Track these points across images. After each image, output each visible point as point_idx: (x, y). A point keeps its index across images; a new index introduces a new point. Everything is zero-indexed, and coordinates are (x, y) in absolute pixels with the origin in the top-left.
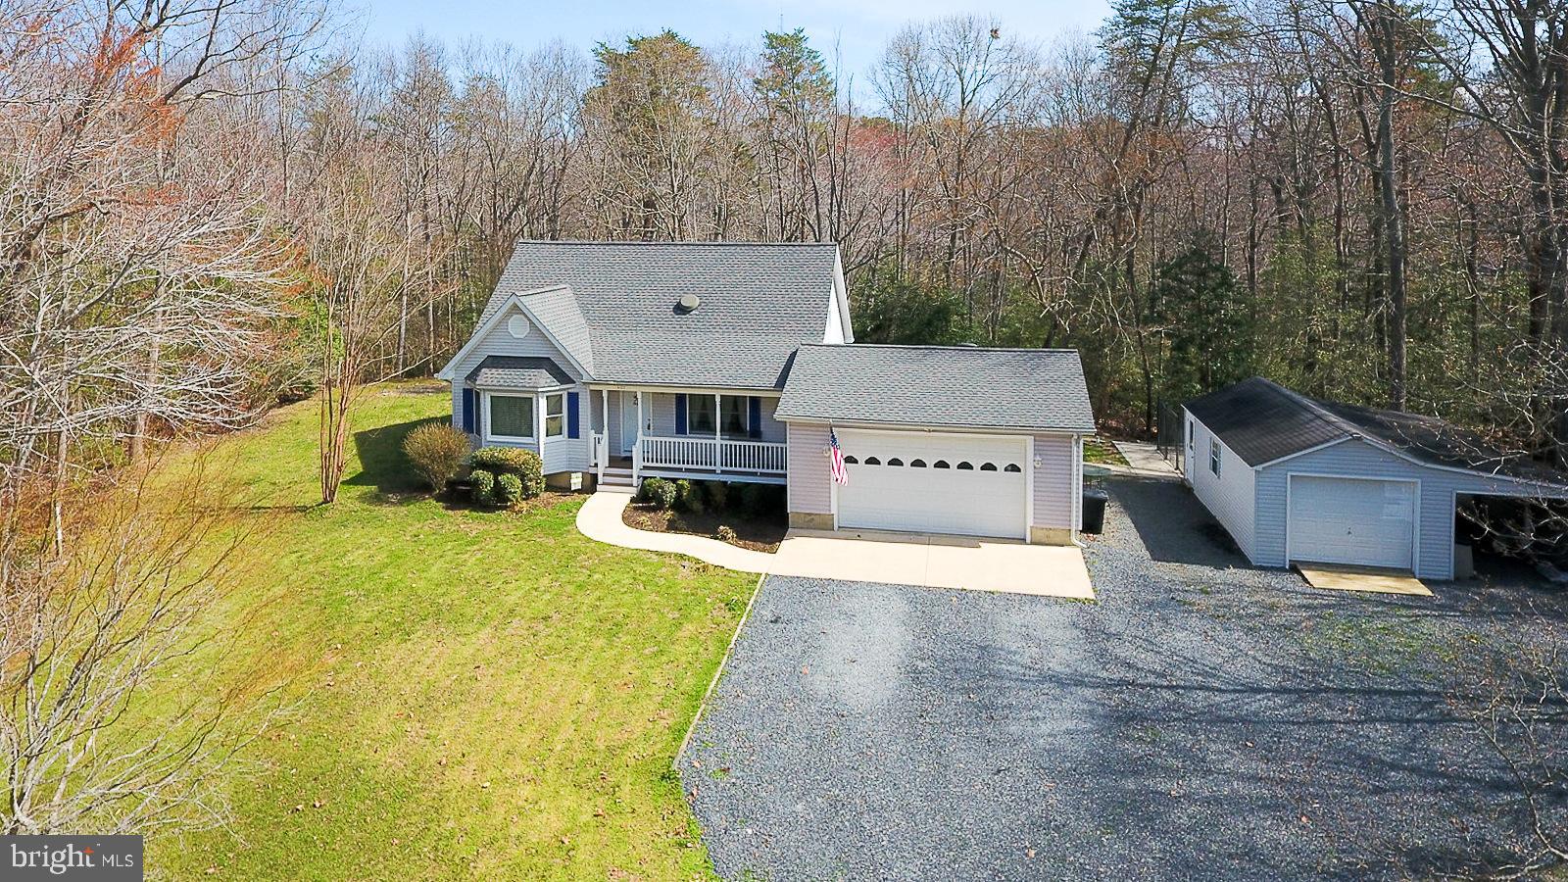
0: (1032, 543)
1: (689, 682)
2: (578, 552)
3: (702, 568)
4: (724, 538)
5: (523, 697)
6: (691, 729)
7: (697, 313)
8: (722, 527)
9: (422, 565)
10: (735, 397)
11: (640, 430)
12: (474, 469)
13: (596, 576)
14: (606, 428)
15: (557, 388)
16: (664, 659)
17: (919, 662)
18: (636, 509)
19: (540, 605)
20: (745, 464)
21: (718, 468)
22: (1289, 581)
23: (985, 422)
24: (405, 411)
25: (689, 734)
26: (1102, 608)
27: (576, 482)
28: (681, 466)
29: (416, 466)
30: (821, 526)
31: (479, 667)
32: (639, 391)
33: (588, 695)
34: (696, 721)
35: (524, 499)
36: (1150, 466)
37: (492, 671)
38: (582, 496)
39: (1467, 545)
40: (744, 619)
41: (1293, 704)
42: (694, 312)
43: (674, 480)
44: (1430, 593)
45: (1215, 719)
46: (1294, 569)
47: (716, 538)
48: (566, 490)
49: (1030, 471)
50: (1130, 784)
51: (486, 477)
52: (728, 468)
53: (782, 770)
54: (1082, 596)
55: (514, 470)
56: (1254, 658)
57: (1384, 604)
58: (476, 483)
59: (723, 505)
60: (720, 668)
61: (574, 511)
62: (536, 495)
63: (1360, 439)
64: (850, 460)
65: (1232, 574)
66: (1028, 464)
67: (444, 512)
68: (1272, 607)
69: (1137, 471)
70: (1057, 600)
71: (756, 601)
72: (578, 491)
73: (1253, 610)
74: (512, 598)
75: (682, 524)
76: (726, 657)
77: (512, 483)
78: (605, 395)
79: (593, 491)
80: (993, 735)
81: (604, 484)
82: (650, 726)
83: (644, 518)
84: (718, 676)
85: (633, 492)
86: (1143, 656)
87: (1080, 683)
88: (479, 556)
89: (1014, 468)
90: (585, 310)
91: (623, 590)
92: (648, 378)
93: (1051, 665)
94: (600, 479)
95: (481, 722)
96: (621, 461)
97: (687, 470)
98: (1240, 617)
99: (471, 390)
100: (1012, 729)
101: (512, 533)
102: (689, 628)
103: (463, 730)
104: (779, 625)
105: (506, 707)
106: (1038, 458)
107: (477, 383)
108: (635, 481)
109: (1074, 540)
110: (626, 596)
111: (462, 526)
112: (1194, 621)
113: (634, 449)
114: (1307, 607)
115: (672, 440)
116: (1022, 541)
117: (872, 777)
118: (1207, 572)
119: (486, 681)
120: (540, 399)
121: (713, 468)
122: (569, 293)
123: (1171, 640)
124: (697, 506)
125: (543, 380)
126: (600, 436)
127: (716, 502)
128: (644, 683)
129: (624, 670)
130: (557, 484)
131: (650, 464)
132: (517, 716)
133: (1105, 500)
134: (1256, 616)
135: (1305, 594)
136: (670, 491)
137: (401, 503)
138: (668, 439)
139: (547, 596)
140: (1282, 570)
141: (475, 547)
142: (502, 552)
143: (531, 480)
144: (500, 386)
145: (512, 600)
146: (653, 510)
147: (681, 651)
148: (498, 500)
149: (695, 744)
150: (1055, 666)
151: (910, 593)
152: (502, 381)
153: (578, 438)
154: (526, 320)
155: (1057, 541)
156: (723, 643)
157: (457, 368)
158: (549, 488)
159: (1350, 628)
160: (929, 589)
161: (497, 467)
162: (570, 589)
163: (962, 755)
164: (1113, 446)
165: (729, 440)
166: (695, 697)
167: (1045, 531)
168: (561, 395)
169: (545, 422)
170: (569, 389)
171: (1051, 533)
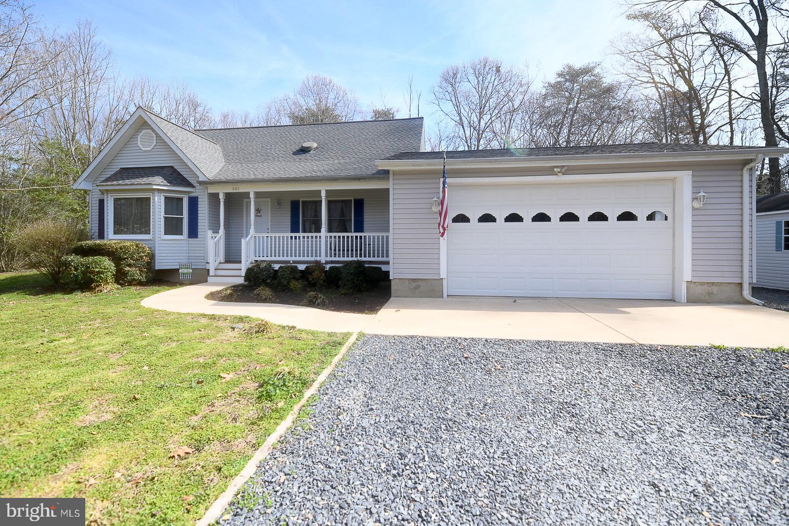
0: (689, 302)
3: (259, 329)
4: (313, 303)
8: (311, 293)
14: (222, 227)
15: (175, 189)
20: (348, 254)
21: (323, 259)
27: (185, 271)
28: (289, 258)
30: (428, 293)
32: (252, 191)
47: (304, 304)
52: (332, 259)
64: (461, 218)
78: (221, 197)
79: (203, 281)
81: (215, 276)
83: (231, 292)
85: (241, 281)
90: (227, 156)
92: (259, 177)
94: (211, 273)
97: (294, 262)
108: (244, 272)
109: (747, 296)
115: (286, 235)
116: (671, 302)
120: (156, 198)
121: (318, 258)
125: (159, 180)
126: (216, 235)
131: (261, 259)
152: (121, 181)
153: (197, 237)
155: (723, 299)
157: (93, 180)
167: (705, 287)
168: (181, 199)
169: (163, 220)
170: (189, 192)
171: (715, 289)
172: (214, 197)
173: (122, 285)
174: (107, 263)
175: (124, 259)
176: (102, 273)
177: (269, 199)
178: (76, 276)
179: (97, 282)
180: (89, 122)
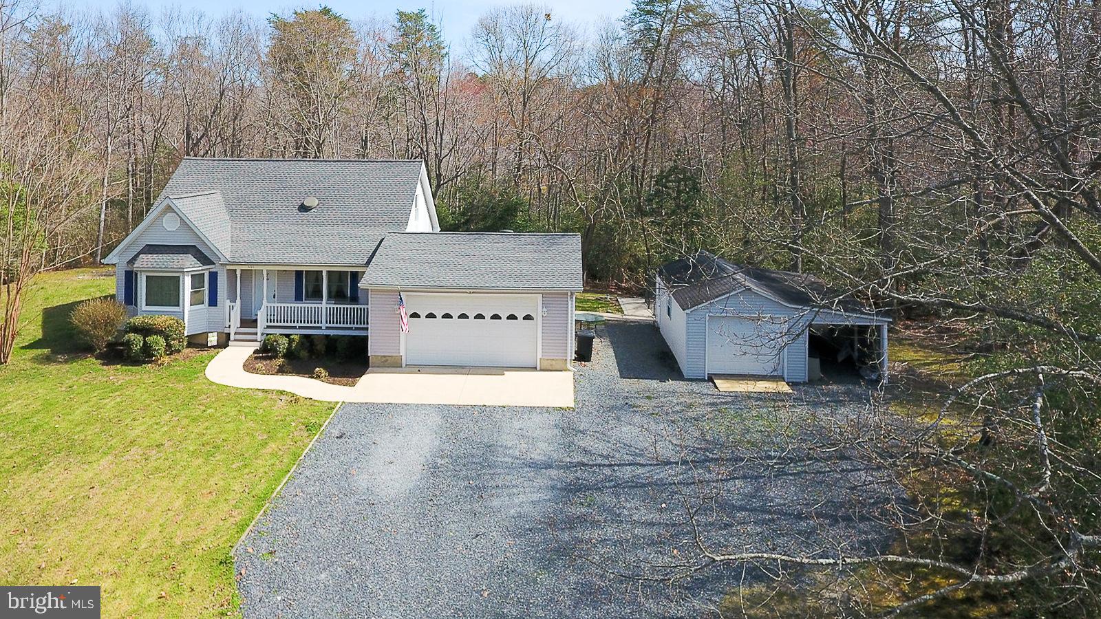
0: (541, 370)
1: (261, 487)
2: (200, 393)
3: (295, 400)
4: (318, 377)
5: (124, 508)
6: (253, 523)
7: (316, 211)
8: (317, 369)
9: (68, 410)
10: (340, 272)
11: (265, 298)
12: (127, 332)
13: (209, 411)
14: (238, 298)
15: (200, 268)
16: (247, 470)
17: (440, 460)
18: (256, 358)
19: (157, 436)
20: (344, 322)
21: (324, 325)
22: (706, 388)
23: (508, 285)
24: (92, 290)
25: (250, 527)
26: (577, 413)
27: (213, 339)
28: (296, 324)
29: (81, 332)
30: (392, 364)
31: (93, 487)
32: (265, 269)
33: (178, 504)
34: (258, 517)
35: (168, 355)
36: (637, 313)
37: (103, 490)
38: (217, 350)
39: (817, 358)
40: (316, 438)
41: (686, 472)
42: (313, 210)
43: (288, 336)
44: (791, 391)
45: (635, 485)
46: (711, 379)
47: (313, 377)
48: (204, 346)
49: (540, 319)
50: (566, 536)
51: (137, 340)
52: (332, 325)
53: (316, 548)
54: (564, 405)
55: (160, 332)
56: (670, 441)
57: (760, 399)
58: (128, 344)
59: (323, 352)
60: (289, 475)
61: (207, 362)
62: (179, 351)
63: (750, 289)
64: (415, 315)
65: (671, 384)
66: (538, 314)
67: (101, 367)
68: (690, 406)
69: (627, 317)
70: (547, 410)
71: (330, 422)
72: (214, 347)
73: (678, 408)
74: (136, 431)
75: (288, 368)
76: (295, 466)
77: (158, 342)
78: (238, 273)
79: (225, 345)
80: (479, 509)
81: (235, 340)
82: (221, 523)
83: (259, 364)
84: (284, 482)
85: (257, 346)
86: (597, 446)
87: (550, 467)
88: (118, 400)
89: (528, 317)
90: (230, 211)
91: (227, 420)
92: (272, 260)
93: (532, 456)
94: (232, 337)
95: (83, 531)
96: (249, 322)
97: (300, 328)
98: (667, 414)
99: (132, 271)
100: (495, 503)
101: (151, 381)
102: (273, 445)
103: (67, 539)
104: (343, 440)
105: (108, 518)
106: (545, 310)
107: (135, 266)
108: (259, 337)
109: (569, 367)
110: (228, 425)
111: (111, 378)
112: (637, 419)
113: (259, 313)
114: (713, 404)
115: (293, 305)
116: (535, 369)
117: (384, 548)
118: (654, 384)
119: (96, 499)
120: (186, 277)
121: (319, 325)
122: (219, 197)
123: (618, 433)
124: (304, 354)
125: (190, 264)
126: (233, 304)
127: (317, 350)
128: (226, 490)
129: (212, 481)
130: (198, 342)
131: (272, 324)
132: (115, 524)
133: (594, 338)
134: (678, 412)
135: (713, 395)
136: (283, 344)
137: (66, 362)
138: (289, 305)
139: (165, 428)
140: (703, 380)
141: (117, 394)
142: (138, 396)
143: (174, 339)
144: (154, 268)
145: (133, 434)
146: (270, 358)
147: (261, 465)
148: (146, 356)
149: (253, 535)
150: (535, 456)
151: (444, 410)
152: (155, 264)
153: (216, 306)
154: (178, 217)
155: (558, 368)
156: (296, 456)
157: (121, 254)
158: (190, 345)
159: (735, 417)
160: (459, 407)
161: (146, 331)
162: (185, 422)
163: (455, 526)
164: (617, 300)
165: (335, 304)
166: (262, 499)
167: (549, 361)
168: (203, 276)
169: (189, 294)
170: (209, 269)
171: (554, 362)
172: (232, 274)
179: (155, 356)
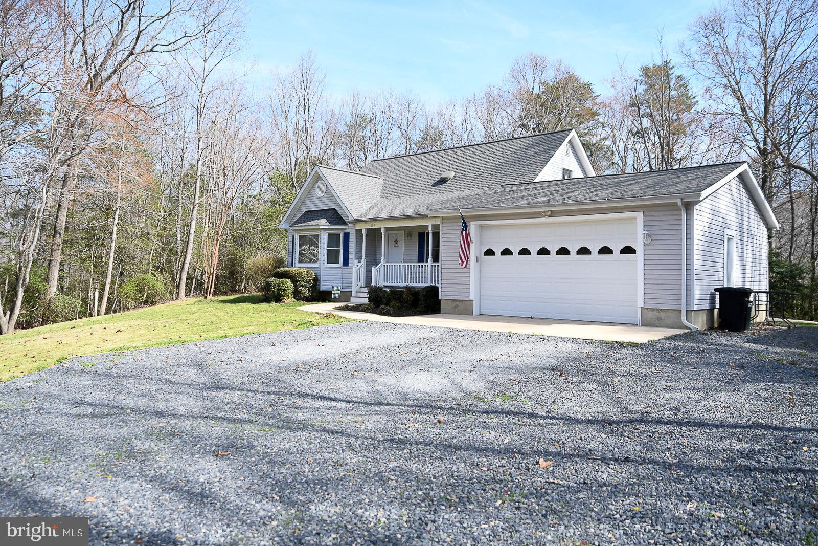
0: (642, 326)
7: (451, 182)
14: (363, 257)
15: (334, 227)
21: (429, 285)
27: (336, 292)
28: (406, 284)
30: (463, 311)
32: (383, 226)
42: (448, 181)
49: (641, 250)
64: (490, 252)
66: (640, 246)
78: (364, 232)
81: (356, 297)
89: (630, 250)
92: (386, 216)
94: (354, 294)
116: (635, 325)
120: (322, 235)
121: (426, 285)
125: (325, 222)
131: (388, 284)
152: (303, 223)
153: (348, 265)
155: (669, 323)
167: (655, 312)
168: (339, 235)
169: (326, 252)
170: (344, 229)
171: (663, 315)
172: (359, 232)
173: (297, 300)
174: (289, 283)
175: (299, 281)
176: (286, 290)
177: (403, 232)
178: (274, 292)
179: (284, 296)
180: (307, 147)
